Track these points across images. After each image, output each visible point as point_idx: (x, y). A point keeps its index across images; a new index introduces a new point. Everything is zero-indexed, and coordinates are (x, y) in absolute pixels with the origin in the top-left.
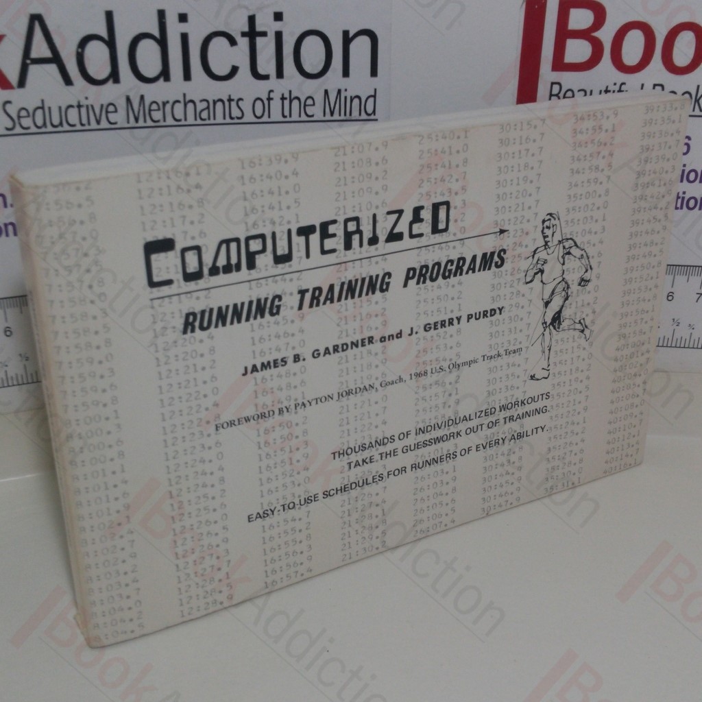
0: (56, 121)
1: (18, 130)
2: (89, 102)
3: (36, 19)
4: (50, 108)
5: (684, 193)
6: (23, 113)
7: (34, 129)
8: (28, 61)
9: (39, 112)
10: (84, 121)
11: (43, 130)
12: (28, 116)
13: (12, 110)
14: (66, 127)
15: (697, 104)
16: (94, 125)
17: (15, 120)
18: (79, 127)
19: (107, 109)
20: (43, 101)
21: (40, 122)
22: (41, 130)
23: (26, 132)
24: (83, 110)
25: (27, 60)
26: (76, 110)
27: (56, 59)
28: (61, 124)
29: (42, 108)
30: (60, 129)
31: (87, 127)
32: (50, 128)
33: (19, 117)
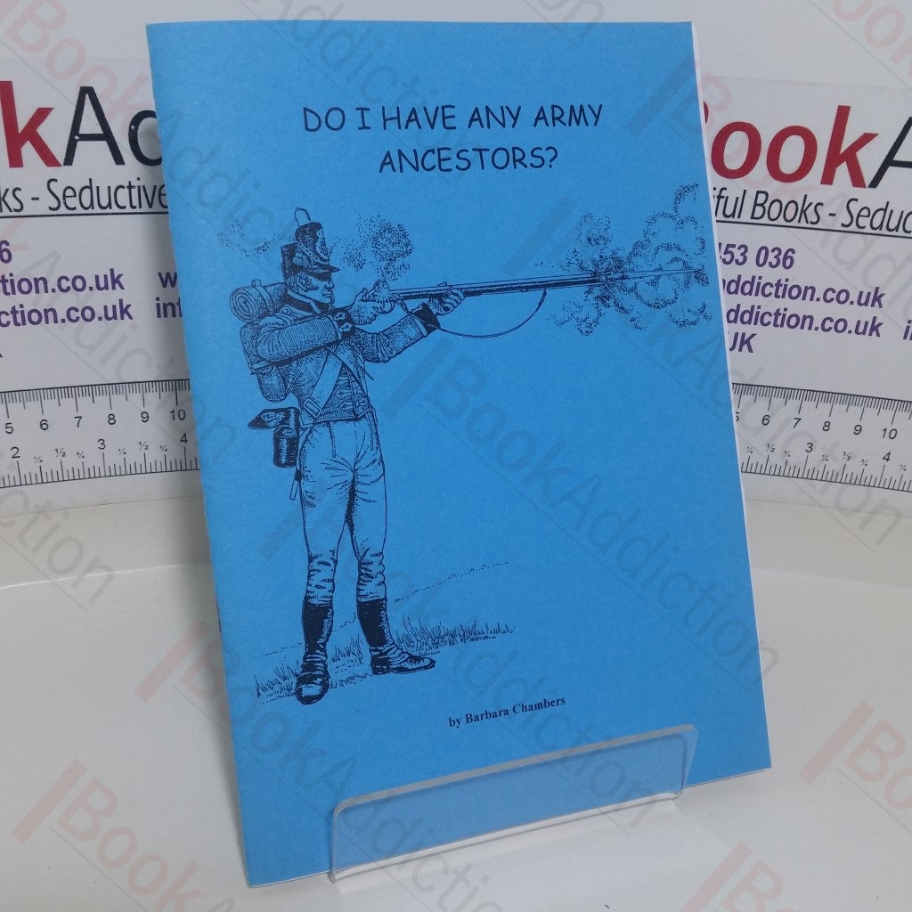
0: (104, 202)
1: (63, 210)
2: (140, 183)
3: (87, 92)
4: (98, 188)
5: (785, 310)
6: (70, 192)
7: (80, 210)
8: (77, 138)
9: (86, 193)
10: (135, 202)
11: (90, 211)
12: (75, 196)
13: (58, 188)
14: (115, 209)
15: (803, 215)
16: (145, 208)
17: (61, 200)
18: (129, 209)
19: (160, 191)
20: (90, 180)
21: (87, 203)
22: (87, 211)
23: (72, 212)
24: (135, 192)
25: (75, 136)
26: (127, 190)
27: (107, 136)
28: (110, 205)
29: (90, 187)
30: (108, 210)
31: (138, 210)
32: (97, 210)
33: (64, 197)
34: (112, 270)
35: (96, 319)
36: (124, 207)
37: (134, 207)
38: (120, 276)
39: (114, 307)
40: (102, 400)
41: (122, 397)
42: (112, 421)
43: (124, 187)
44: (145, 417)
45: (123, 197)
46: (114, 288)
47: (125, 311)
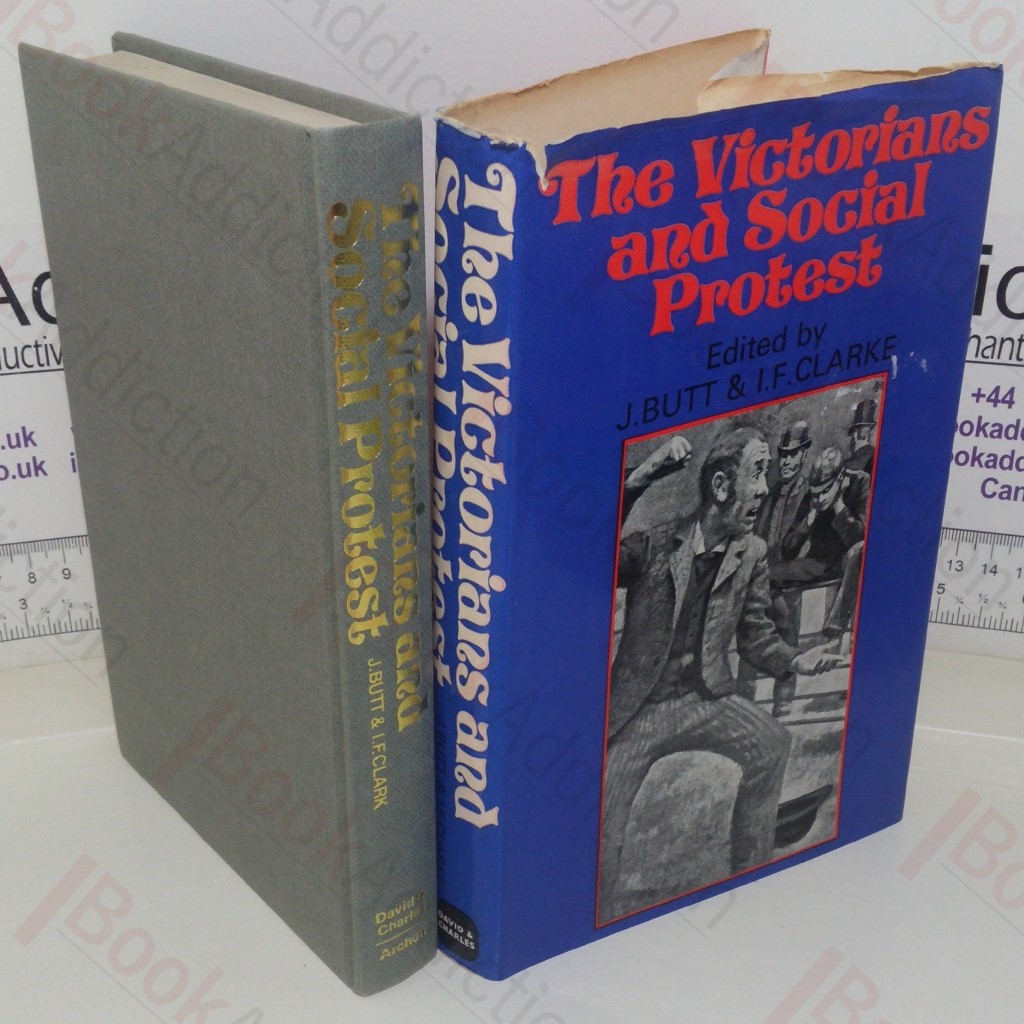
34: (24, 429)
35: (10, 477)
36: (32, 366)
37: (42, 365)
38: (32, 433)
39: (28, 464)
40: (20, 560)
41: (41, 554)
42: (32, 580)
43: (30, 346)
44: (67, 574)
45: (30, 356)
46: (26, 445)
47: (39, 468)
